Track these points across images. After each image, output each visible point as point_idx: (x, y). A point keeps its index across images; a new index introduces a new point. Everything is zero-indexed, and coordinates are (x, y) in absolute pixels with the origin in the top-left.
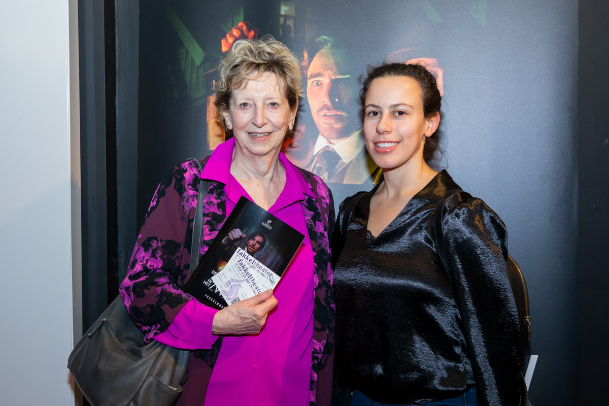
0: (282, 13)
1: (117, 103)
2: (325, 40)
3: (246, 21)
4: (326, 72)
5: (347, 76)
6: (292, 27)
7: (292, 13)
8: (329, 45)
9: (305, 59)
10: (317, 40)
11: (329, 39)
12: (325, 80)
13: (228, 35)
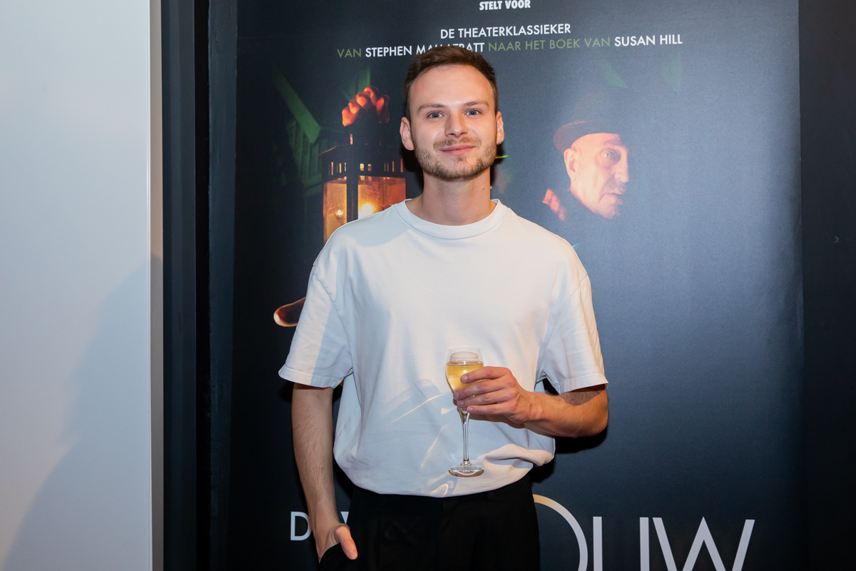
1: (210, 193)
3: (374, 85)
5: (503, 156)
13: (350, 105)
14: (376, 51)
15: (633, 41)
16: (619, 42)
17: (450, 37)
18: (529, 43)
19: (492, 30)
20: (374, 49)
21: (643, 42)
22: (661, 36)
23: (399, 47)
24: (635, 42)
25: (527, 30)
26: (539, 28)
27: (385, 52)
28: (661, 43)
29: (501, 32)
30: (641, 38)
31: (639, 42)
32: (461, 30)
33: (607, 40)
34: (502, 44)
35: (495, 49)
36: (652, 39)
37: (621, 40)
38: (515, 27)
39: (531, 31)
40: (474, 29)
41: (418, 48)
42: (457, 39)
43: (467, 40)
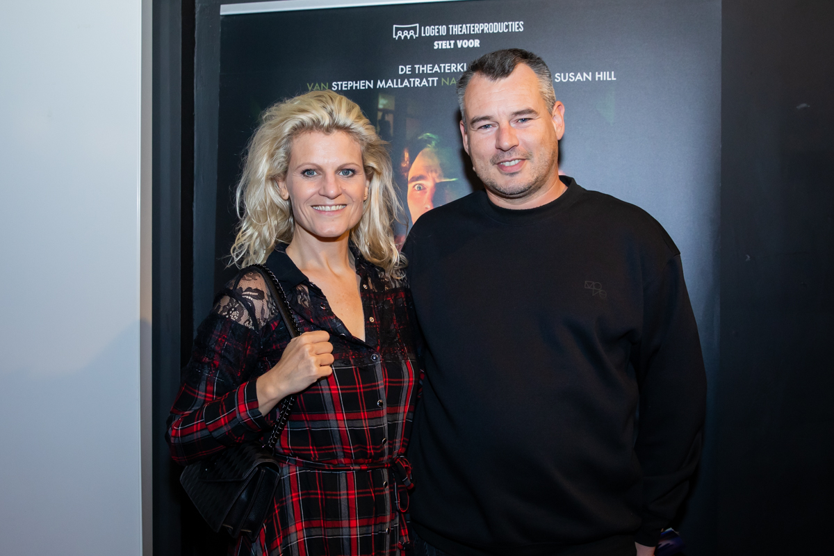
0: (380, 106)
1: (194, 209)
2: (428, 137)
4: (430, 174)
5: (454, 179)
6: (391, 123)
7: (392, 107)
8: (433, 143)
9: (406, 160)
10: (420, 138)
11: (434, 136)
12: (429, 184)
14: (342, 85)
15: (572, 77)
16: (559, 78)
17: (407, 73)
19: (444, 67)
20: (340, 83)
21: (581, 78)
22: (597, 73)
23: (362, 82)
24: (573, 78)
27: (349, 86)
28: (597, 79)
29: (453, 69)
30: (579, 74)
31: (577, 78)
32: (417, 66)
34: (453, 79)
35: (448, 83)
36: (589, 75)
37: (560, 76)
40: (429, 66)
41: (379, 82)
42: (414, 74)
43: (422, 76)
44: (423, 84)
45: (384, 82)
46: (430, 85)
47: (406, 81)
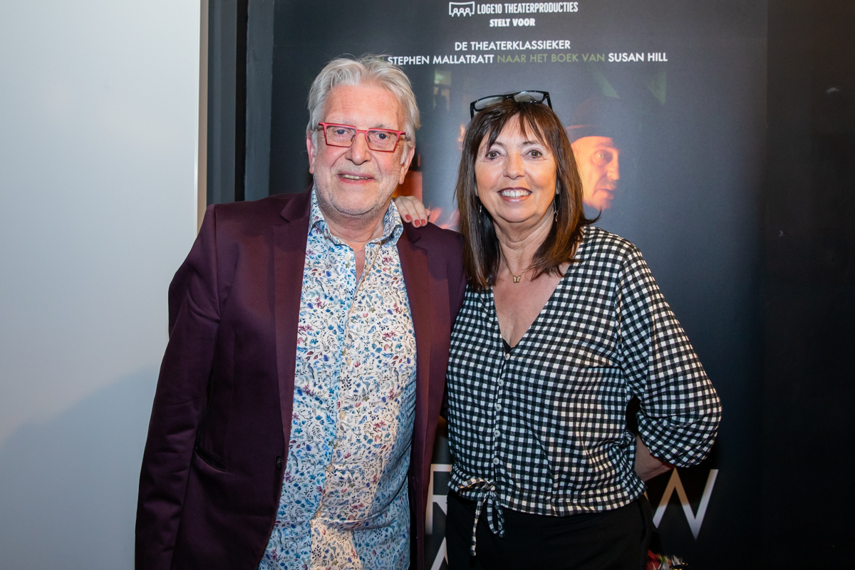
0: (437, 82)
6: (448, 98)
7: (448, 82)
9: (462, 135)
14: (397, 60)
15: (625, 58)
16: (612, 57)
17: (464, 49)
18: (533, 56)
19: (500, 44)
20: (395, 58)
21: (633, 59)
22: (649, 54)
23: (418, 57)
25: (531, 45)
26: (543, 44)
27: (405, 61)
28: (649, 60)
29: (509, 47)
30: (632, 55)
31: (630, 59)
32: (473, 43)
33: (602, 56)
34: (509, 56)
35: (503, 60)
36: (641, 56)
37: (614, 56)
38: (521, 43)
39: (536, 46)
40: (485, 43)
41: (435, 58)
42: (470, 51)
43: (479, 53)
44: (479, 60)
45: (440, 58)
46: (486, 62)
47: (462, 57)
